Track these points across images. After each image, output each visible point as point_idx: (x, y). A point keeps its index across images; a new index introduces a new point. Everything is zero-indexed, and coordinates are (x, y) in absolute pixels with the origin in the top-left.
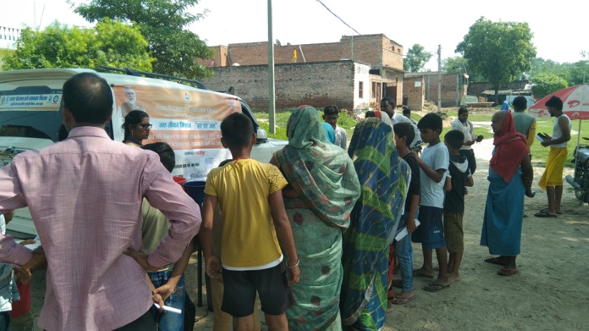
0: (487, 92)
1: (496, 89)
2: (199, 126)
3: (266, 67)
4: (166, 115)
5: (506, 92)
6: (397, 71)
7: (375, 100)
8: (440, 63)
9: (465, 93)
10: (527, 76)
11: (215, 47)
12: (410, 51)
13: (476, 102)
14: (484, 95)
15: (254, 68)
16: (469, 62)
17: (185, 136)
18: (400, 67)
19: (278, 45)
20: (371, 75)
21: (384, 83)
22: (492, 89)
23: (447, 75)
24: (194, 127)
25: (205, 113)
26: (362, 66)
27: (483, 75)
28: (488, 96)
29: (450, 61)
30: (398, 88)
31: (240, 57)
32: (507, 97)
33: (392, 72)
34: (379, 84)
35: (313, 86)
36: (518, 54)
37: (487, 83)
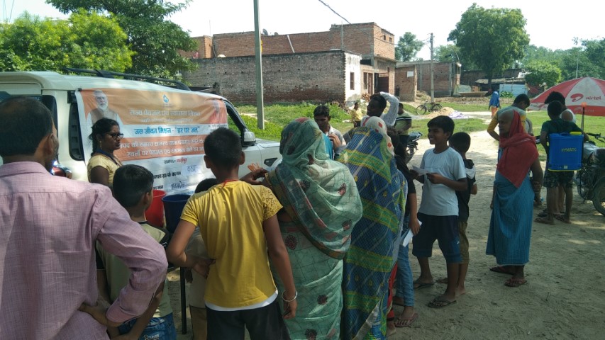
0: (480, 81)
1: (489, 78)
2: (179, 130)
3: (252, 58)
4: (142, 121)
5: (500, 80)
6: (389, 61)
7: (367, 91)
8: (432, 52)
9: (458, 83)
10: (520, 64)
11: (199, 38)
12: (402, 40)
13: (470, 92)
14: (477, 84)
15: (241, 60)
16: (462, 51)
17: (165, 143)
18: (392, 57)
19: (265, 36)
20: (363, 66)
21: (375, 74)
22: (485, 78)
23: (439, 64)
24: (174, 133)
25: (187, 116)
26: (353, 56)
27: (476, 63)
28: (482, 84)
29: (443, 49)
30: (390, 79)
31: (225, 48)
32: (501, 86)
33: (384, 62)
34: (370, 74)
35: (303, 78)
36: (511, 41)
37: (480, 71)
